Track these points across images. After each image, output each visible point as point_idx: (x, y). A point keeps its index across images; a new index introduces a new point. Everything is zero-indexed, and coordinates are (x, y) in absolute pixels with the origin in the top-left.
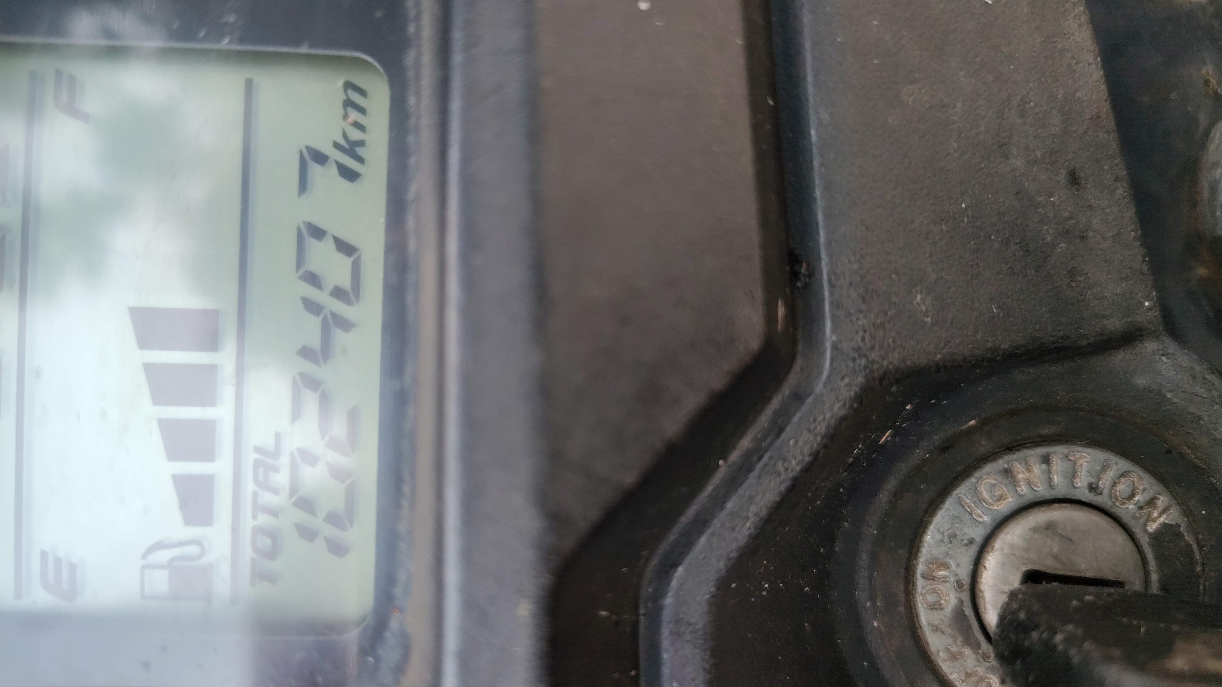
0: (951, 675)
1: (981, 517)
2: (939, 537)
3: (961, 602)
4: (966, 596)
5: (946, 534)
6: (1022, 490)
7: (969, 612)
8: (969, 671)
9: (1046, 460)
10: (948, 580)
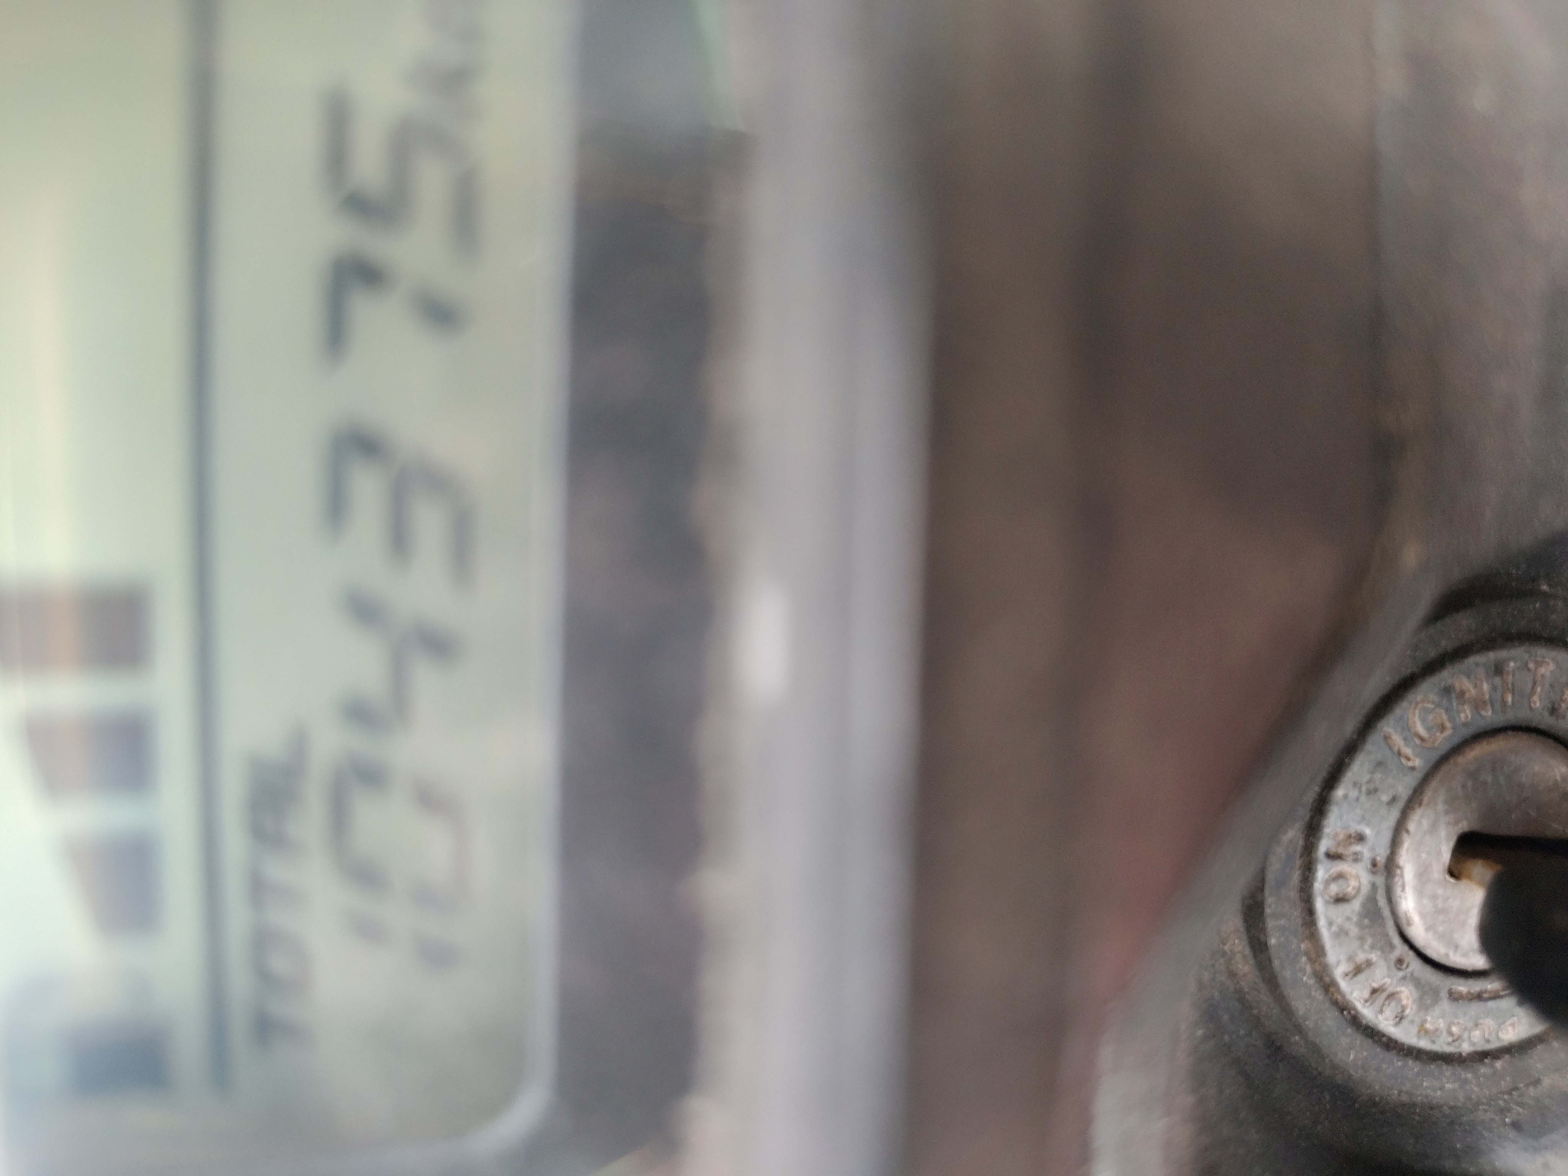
0: (1352, 993)
1: (1408, 759)
2: (1353, 794)
3: (1374, 887)
4: (1380, 880)
5: (1364, 789)
6: (1467, 717)
7: (1382, 901)
8: (1375, 985)
9: (1499, 670)
10: (1359, 857)
